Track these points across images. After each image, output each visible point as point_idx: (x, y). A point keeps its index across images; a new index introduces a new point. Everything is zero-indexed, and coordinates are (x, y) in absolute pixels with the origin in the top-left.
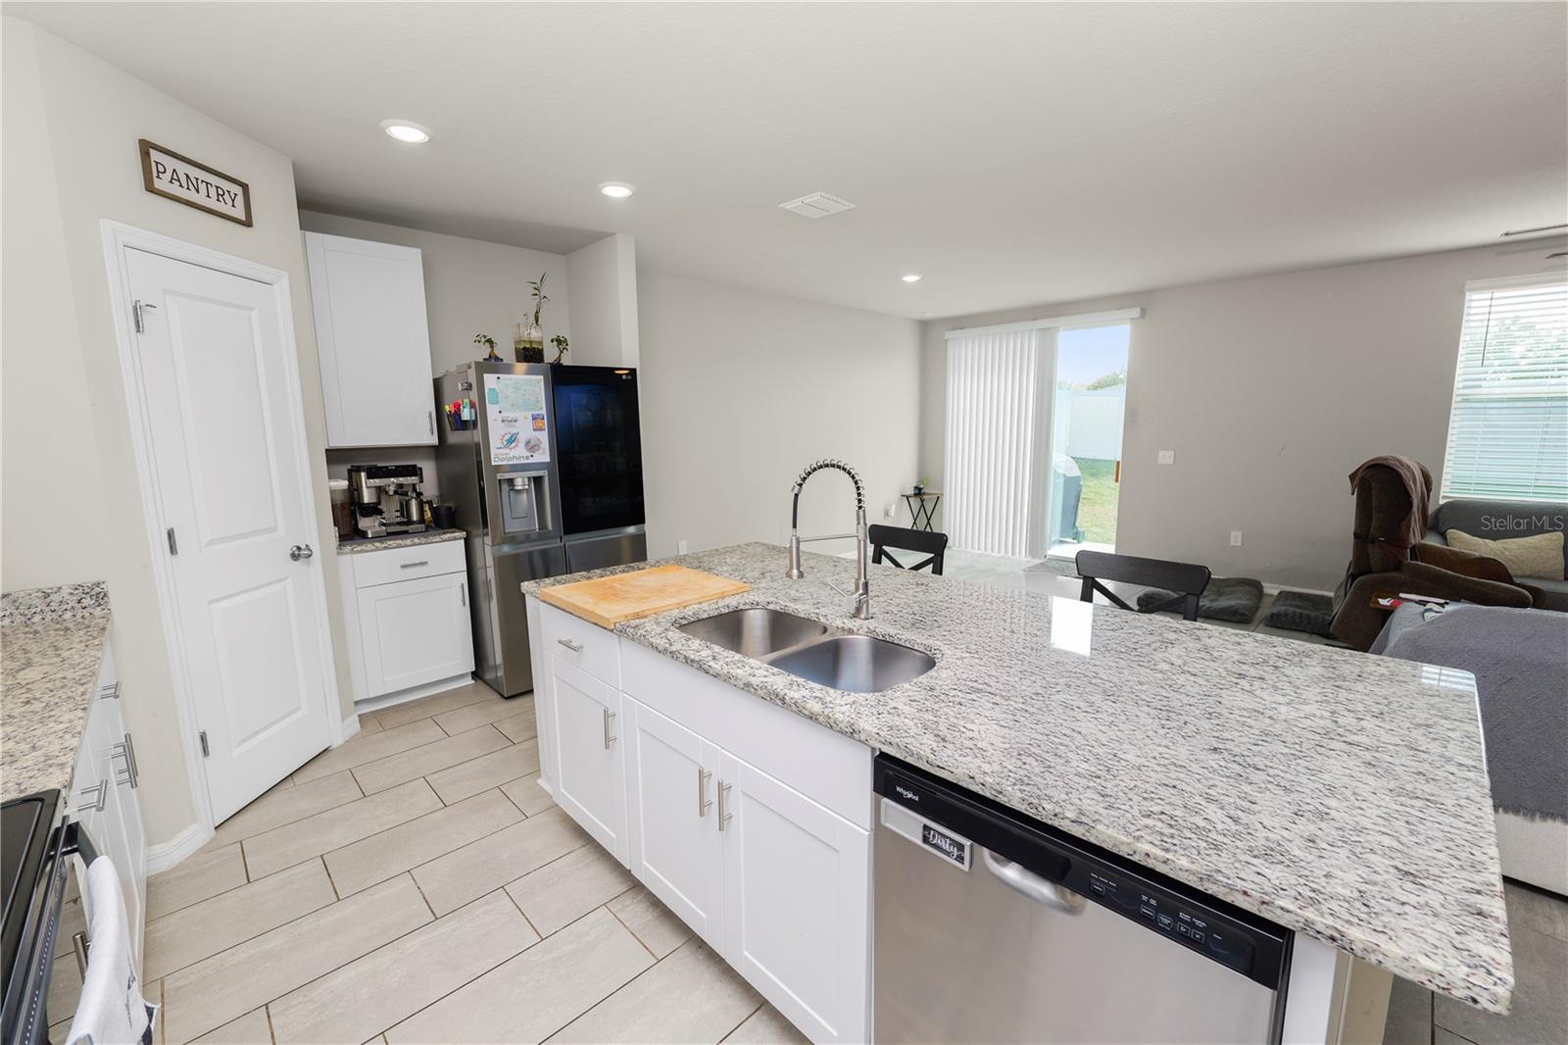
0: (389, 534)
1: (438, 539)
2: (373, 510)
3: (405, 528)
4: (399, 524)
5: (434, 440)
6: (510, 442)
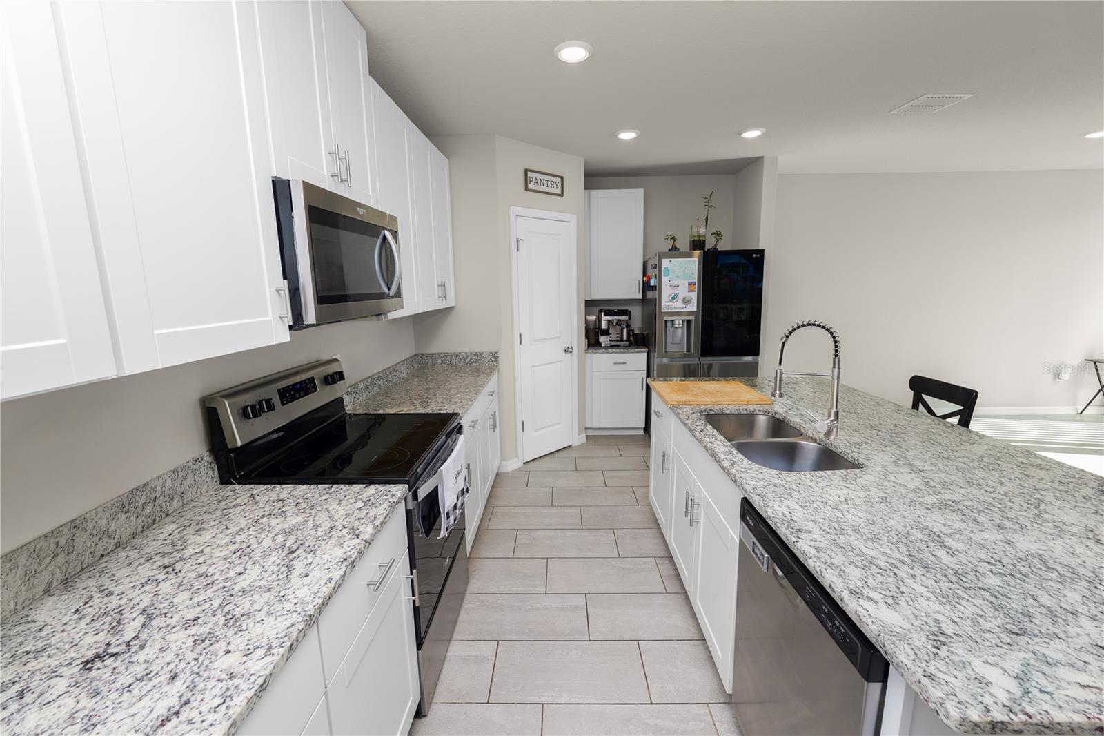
0: (612, 346)
1: (633, 351)
2: (606, 332)
3: (618, 343)
4: (618, 341)
5: (640, 296)
6: (674, 298)
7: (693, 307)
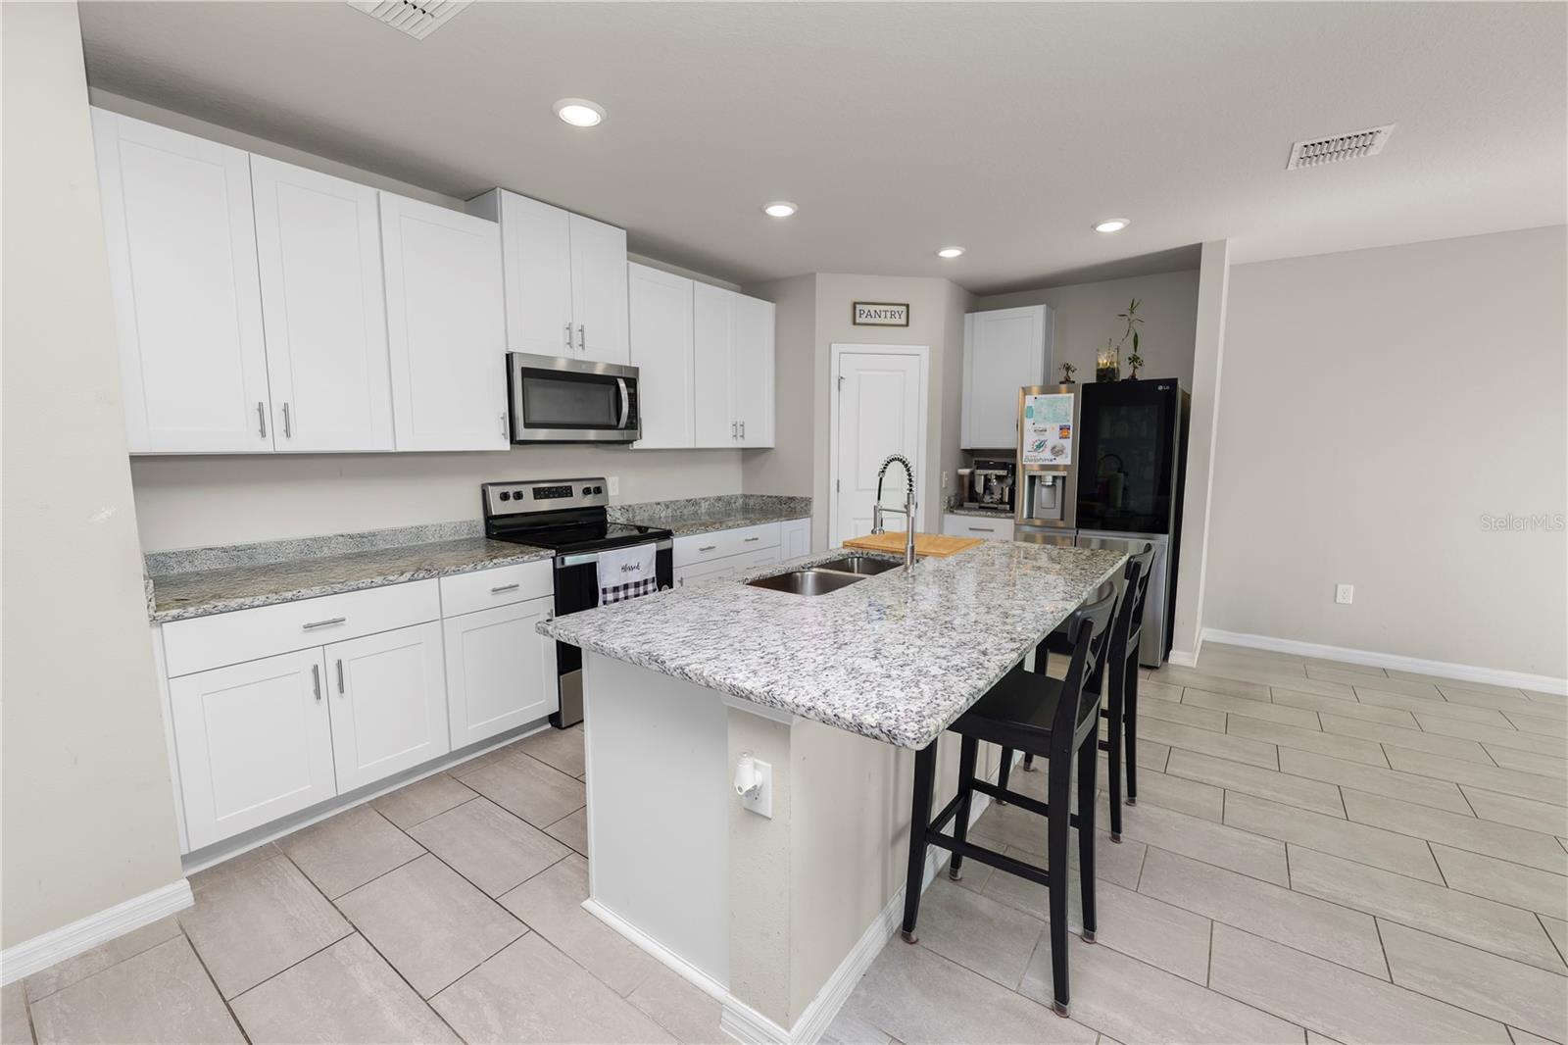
6: (1039, 447)
7: (1066, 459)
